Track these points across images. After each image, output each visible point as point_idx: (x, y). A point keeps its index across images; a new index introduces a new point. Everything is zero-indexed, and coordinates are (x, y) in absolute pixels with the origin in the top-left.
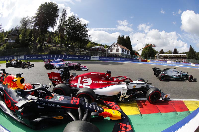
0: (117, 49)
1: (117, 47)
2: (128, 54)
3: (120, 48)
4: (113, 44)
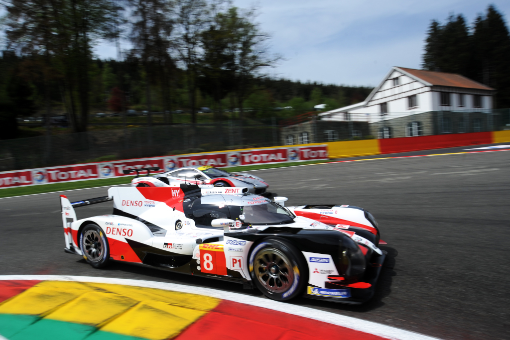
2: (477, 110)
3: (427, 89)
4: (390, 75)
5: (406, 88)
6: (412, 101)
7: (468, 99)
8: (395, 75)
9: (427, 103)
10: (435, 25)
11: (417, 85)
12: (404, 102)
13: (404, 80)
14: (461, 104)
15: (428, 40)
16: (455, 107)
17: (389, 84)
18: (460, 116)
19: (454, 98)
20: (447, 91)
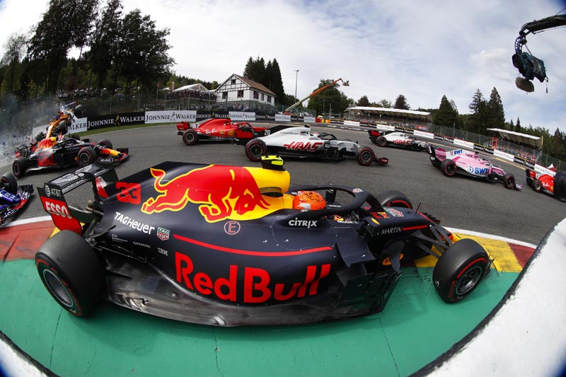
0: (239, 91)
1: (239, 86)
3: (249, 88)
4: (231, 77)
5: (237, 86)
6: (241, 93)
7: (266, 97)
8: (234, 78)
9: (248, 95)
10: (251, 59)
11: (244, 85)
12: (236, 93)
13: (237, 81)
14: (263, 99)
15: (247, 65)
16: (260, 100)
17: (230, 82)
18: (262, 105)
19: (260, 95)
20: (257, 91)
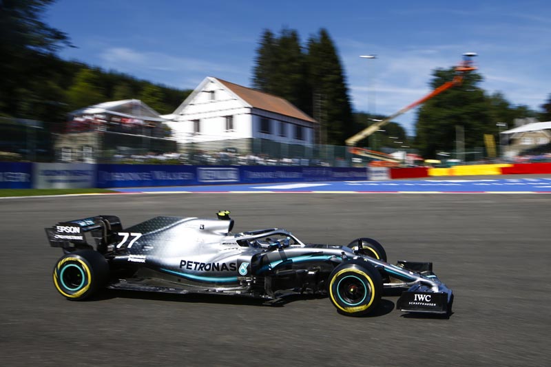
2: (299, 142)
3: (248, 111)
7: (290, 129)
8: (211, 87)
11: (234, 104)
13: (222, 95)
14: (283, 134)
16: (275, 137)
19: (275, 125)
20: (267, 116)
